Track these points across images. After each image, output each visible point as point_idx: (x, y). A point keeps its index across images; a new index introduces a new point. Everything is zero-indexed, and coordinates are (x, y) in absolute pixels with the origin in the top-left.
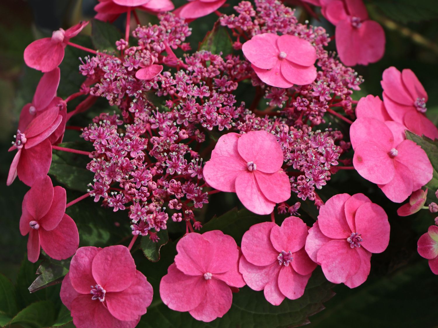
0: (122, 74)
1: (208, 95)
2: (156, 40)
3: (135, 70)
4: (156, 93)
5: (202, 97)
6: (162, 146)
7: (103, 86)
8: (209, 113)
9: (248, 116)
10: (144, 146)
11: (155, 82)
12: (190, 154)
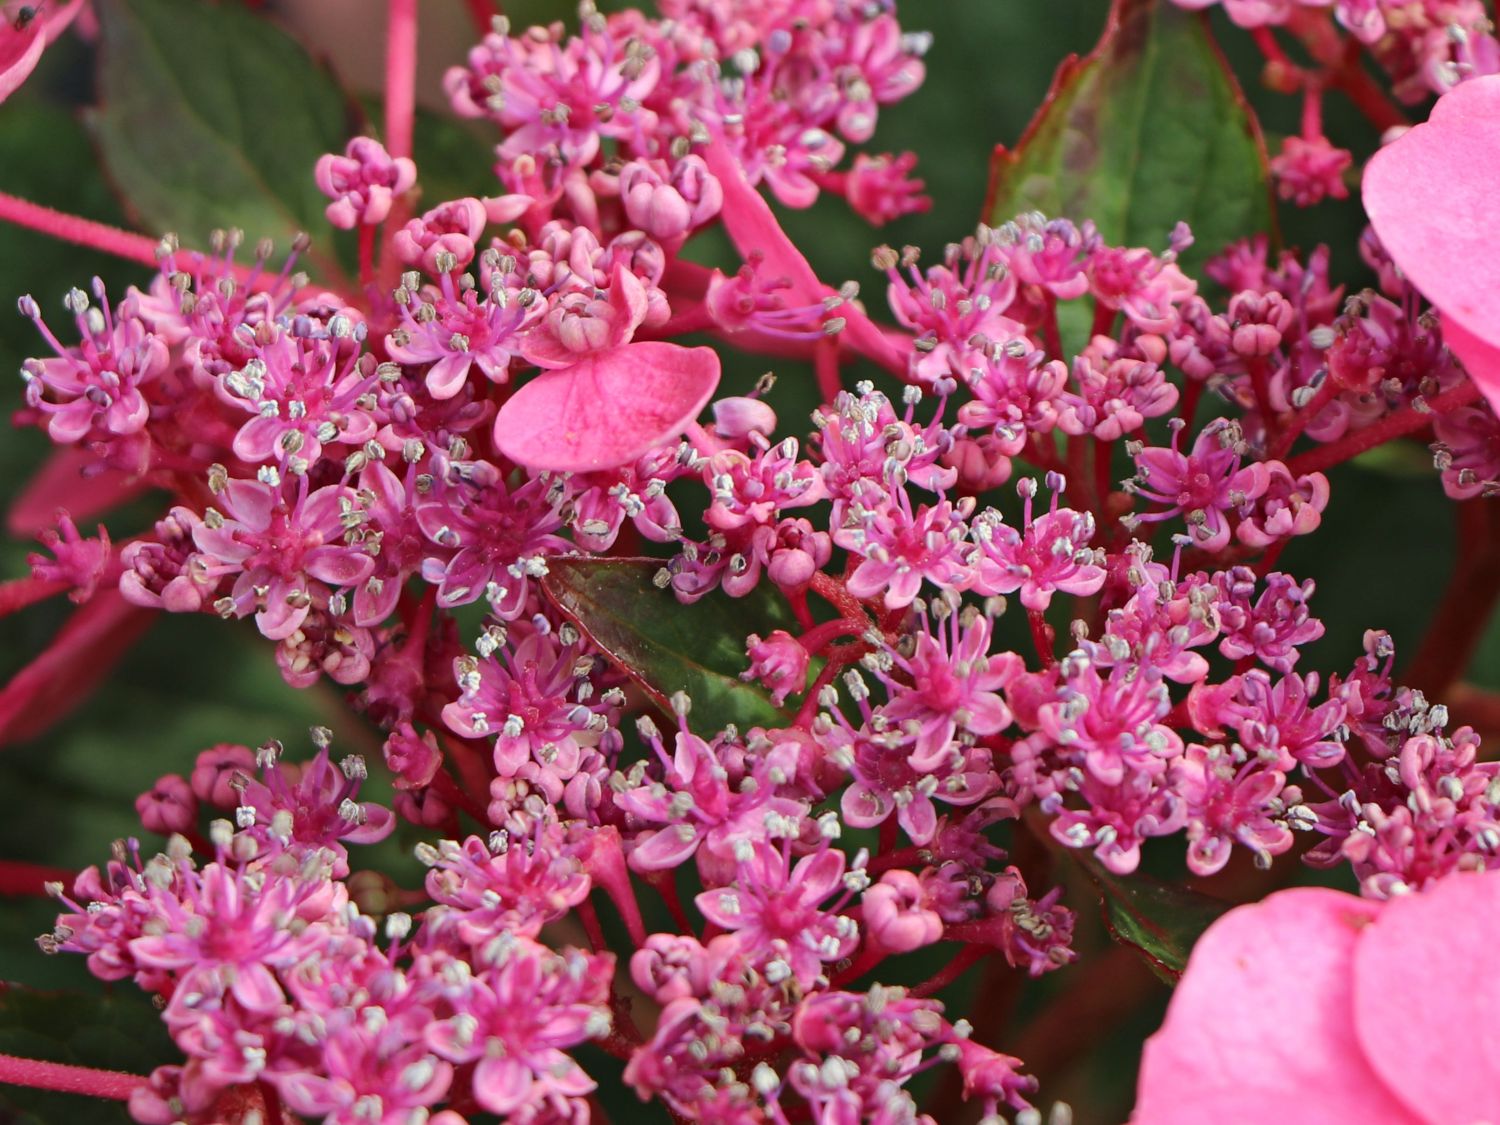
0: (381, 426)
1: (1087, 582)
2: (639, 143)
3: (485, 392)
4: (661, 579)
5: (1040, 598)
6: (729, 1011)
7: (226, 527)
8: (1107, 730)
9: (1421, 753)
10: (584, 1017)
11: (657, 487)
12: (955, 1070)
